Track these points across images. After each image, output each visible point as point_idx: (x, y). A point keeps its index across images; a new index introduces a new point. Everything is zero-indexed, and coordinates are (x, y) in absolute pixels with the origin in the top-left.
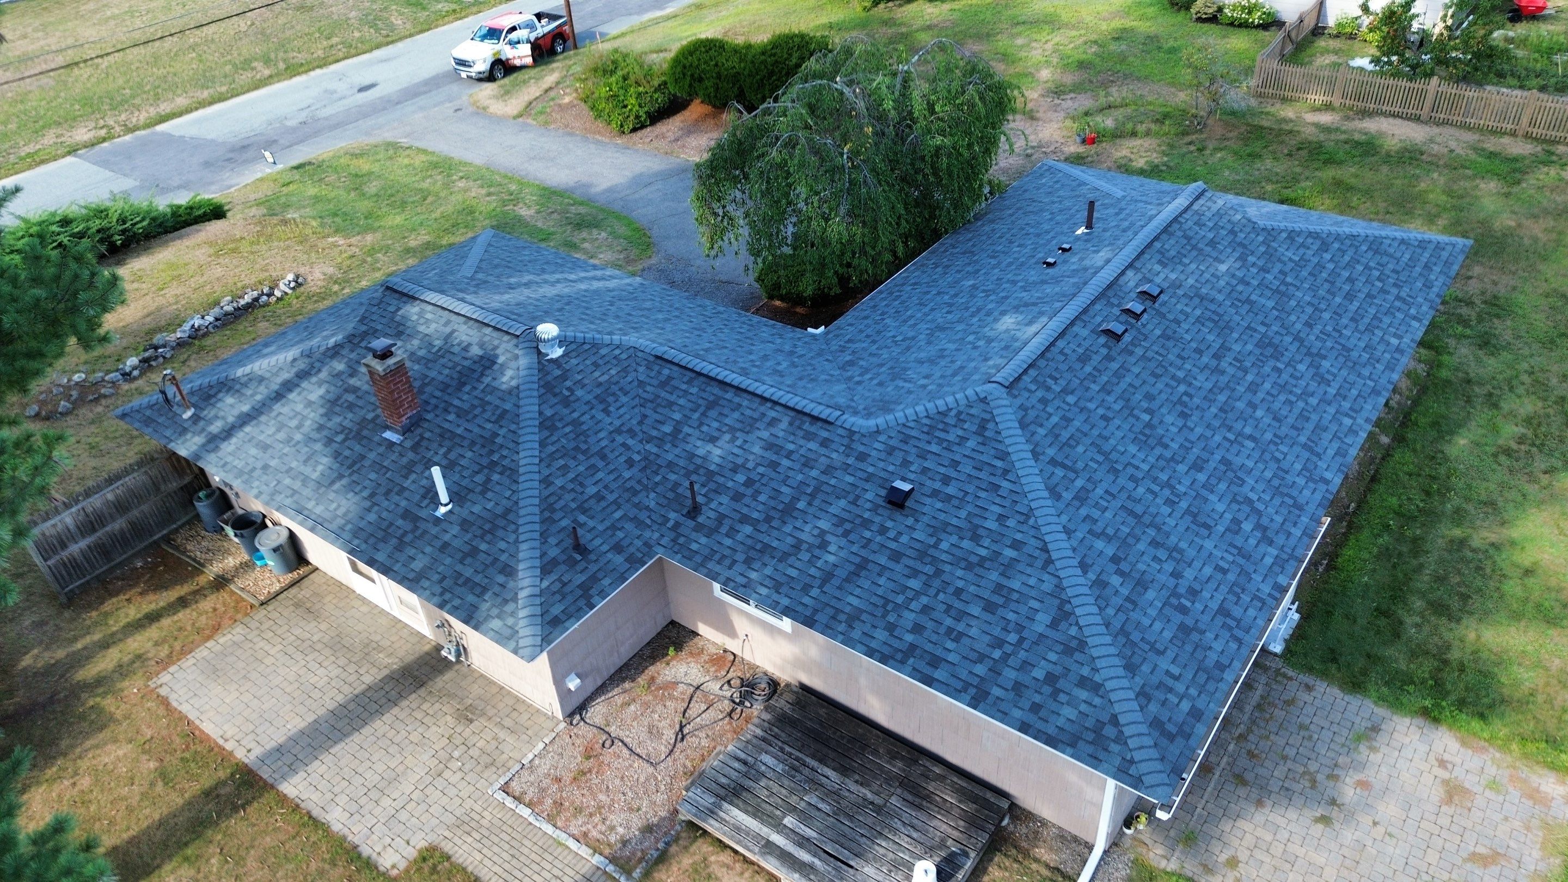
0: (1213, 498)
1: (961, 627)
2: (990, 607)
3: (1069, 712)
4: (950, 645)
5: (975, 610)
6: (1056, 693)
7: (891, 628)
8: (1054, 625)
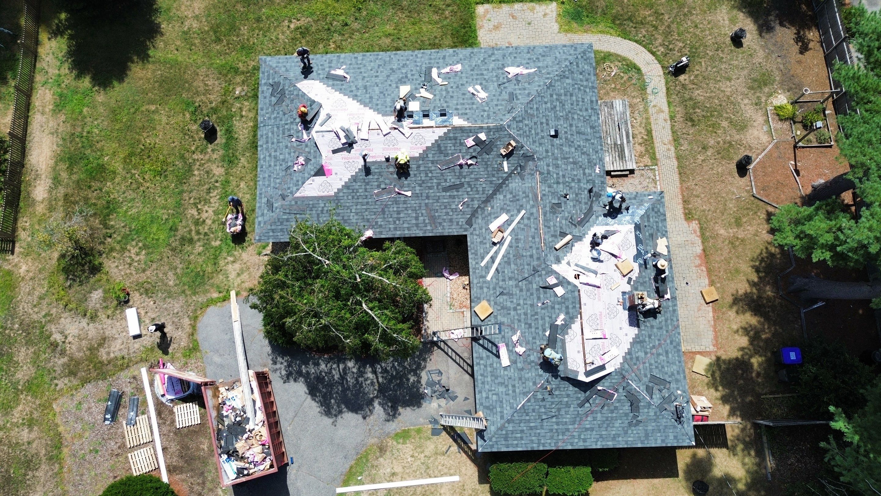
0: (490, 68)
1: (580, 99)
2: (571, 95)
3: (586, 67)
4: (586, 100)
5: (574, 98)
6: (584, 71)
7: (590, 116)
8: (568, 78)
